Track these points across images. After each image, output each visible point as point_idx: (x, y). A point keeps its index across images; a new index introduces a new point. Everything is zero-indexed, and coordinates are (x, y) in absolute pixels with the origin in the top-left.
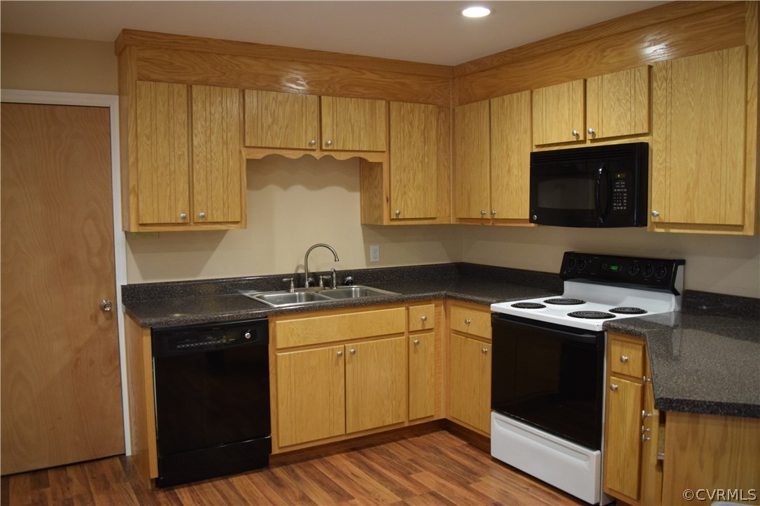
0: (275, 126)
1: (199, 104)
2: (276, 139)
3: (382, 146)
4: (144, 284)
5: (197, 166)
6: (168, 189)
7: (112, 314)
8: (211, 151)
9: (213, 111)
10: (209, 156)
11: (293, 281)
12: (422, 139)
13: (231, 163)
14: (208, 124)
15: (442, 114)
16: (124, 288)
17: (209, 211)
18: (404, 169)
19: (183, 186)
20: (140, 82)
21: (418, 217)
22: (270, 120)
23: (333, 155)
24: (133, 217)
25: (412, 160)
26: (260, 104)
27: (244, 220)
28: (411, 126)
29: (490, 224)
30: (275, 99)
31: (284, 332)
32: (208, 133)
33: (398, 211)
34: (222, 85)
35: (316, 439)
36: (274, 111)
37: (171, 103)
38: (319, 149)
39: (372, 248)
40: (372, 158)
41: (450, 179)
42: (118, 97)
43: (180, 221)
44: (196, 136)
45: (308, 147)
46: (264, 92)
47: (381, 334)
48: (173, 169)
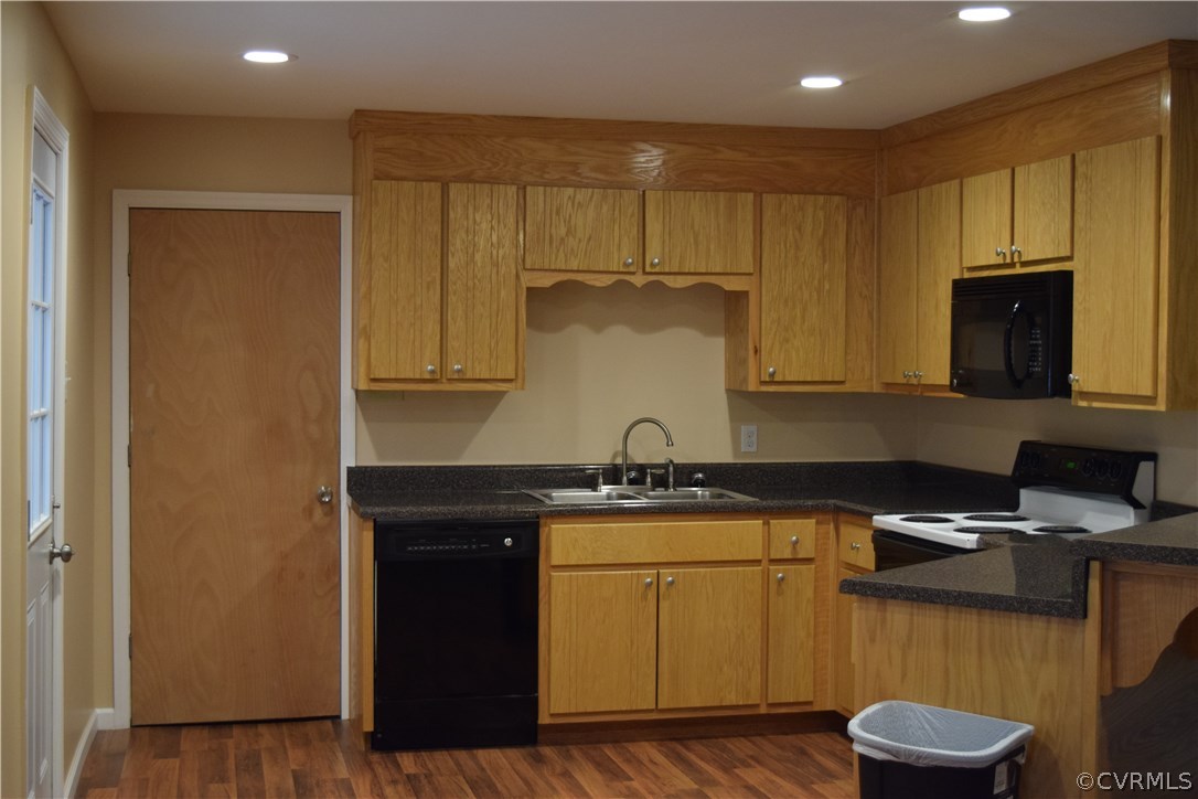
0: (571, 239)
1: (459, 209)
2: (573, 258)
3: (747, 264)
4: (378, 467)
5: (452, 299)
6: (412, 331)
7: (332, 508)
8: (475, 277)
9: (478, 219)
10: (470, 283)
11: (603, 473)
12: (820, 253)
13: (503, 293)
14: (470, 237)
15: (860, 211)
16: (350, 470)
17: (469, 364)
18: (786, 301)
19: (432, 327)
20: (377, 181)
21: (809, 379)
22: (563, 231)
23: (665, 281)
24: (362, 369)
25: (801, 287)
26: (548, 208)
27: (520, 376)
28: (800, 230)
29: (918, 393)
30: (572, 199)
31: (562, 543)
32: (470, 251)
33: (771, 370)
34: (492, 180)
35: (608, 709)
36: (570, 216)
37: (419, 208)
38: (641, 271)
39: (744, 429)
40: (732, 285)
41: (872, 318)
42: (351, 198)
43: (427, 376)
44: (453, 255)
45: (622, 269)
46: (555, 189)
47: (719, 559)
48: (419, 302)
